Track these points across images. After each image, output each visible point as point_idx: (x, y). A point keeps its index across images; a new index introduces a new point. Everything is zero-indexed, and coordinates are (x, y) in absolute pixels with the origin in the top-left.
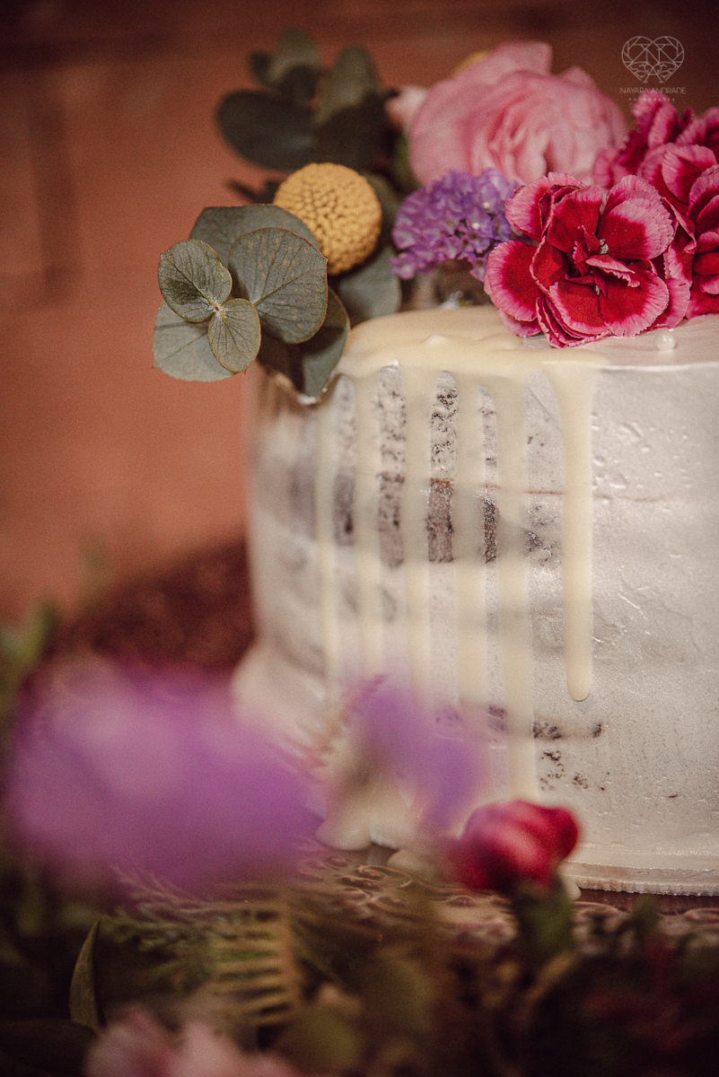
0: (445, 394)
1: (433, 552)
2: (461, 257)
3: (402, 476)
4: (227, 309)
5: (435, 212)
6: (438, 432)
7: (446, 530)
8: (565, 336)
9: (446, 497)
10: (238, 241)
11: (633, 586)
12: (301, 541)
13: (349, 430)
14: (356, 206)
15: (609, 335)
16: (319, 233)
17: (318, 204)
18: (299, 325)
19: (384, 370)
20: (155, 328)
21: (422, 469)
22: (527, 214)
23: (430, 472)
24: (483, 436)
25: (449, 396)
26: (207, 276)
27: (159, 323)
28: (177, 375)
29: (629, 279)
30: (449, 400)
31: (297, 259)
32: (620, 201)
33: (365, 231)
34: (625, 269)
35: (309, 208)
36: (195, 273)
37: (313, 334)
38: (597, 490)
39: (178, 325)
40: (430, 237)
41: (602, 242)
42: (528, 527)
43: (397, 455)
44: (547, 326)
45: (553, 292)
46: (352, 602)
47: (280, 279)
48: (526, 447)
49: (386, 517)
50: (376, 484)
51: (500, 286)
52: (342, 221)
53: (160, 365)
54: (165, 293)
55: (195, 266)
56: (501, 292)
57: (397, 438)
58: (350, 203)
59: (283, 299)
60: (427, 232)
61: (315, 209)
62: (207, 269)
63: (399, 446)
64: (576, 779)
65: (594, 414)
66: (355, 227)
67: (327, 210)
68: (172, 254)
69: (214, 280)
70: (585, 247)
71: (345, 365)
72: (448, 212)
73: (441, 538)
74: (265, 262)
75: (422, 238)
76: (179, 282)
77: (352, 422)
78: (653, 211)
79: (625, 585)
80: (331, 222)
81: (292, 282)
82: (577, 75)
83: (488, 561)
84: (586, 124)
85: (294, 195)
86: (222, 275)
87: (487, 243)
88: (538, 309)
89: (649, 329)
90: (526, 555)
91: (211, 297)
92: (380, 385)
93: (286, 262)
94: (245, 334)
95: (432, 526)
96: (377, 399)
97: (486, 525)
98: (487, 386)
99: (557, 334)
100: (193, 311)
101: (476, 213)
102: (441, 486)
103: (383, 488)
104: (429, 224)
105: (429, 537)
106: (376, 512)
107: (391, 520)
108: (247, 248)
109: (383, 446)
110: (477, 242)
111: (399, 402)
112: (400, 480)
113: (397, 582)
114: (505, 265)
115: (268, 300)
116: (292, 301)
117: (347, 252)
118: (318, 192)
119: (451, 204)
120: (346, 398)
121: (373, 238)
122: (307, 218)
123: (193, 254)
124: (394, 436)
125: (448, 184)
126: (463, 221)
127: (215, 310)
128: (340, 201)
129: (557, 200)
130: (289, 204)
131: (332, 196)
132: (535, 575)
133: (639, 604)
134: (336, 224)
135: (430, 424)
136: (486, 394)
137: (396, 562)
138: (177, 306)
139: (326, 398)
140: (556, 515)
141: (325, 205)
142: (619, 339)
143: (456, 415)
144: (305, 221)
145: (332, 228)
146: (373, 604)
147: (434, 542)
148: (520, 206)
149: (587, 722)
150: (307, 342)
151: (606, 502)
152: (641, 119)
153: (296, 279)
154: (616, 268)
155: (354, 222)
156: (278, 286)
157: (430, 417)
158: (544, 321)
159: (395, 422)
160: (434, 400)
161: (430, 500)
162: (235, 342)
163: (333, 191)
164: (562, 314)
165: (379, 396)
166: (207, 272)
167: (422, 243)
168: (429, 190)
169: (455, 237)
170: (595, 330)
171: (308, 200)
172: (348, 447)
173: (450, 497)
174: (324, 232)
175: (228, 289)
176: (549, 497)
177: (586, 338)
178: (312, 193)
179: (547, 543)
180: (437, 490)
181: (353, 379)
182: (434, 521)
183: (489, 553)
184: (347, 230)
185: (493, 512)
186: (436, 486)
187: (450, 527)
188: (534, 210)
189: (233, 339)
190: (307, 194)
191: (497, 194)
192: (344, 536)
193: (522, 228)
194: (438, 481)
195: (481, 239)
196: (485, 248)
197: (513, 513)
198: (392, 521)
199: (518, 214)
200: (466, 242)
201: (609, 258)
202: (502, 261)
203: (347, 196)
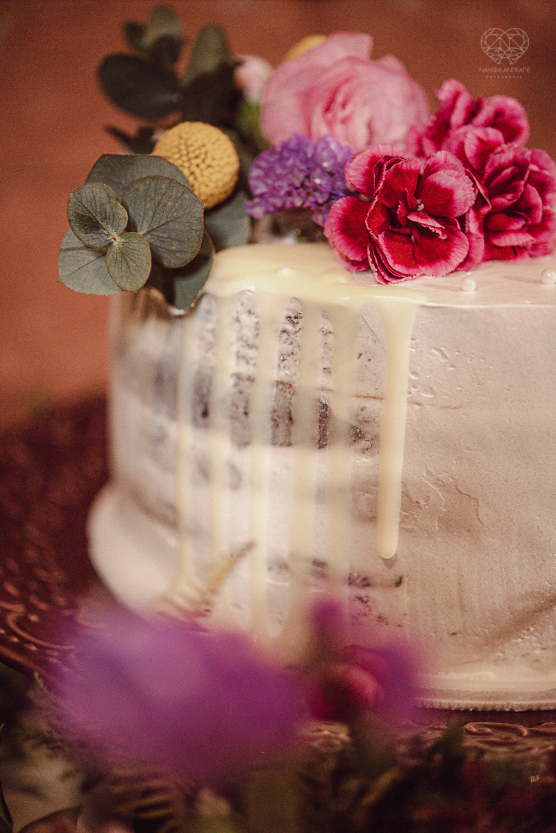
0: (293, 315)
1: (275, 438)
2: (305, 206)
3: (252, 377)
4: (123, 240)
5: (284, 167)
6: (285, 345)
7: (287, 421)
8: (388, 275)
9: (289, 396)
10: (132, 183)
11: (434, 473)
12: (162, 420)
13: (210, 337)
14: (222, 158)
15: (421, 275)
16: (191, 179)
17: (192, 155)
18: (178, 255)
19: (242, 293)
20: (61, 250)
21: (270, 372)
22: (362, 176)
23: (276, 375)
24: (322, 350)
25: (295, 317)
26: (108, 212)
27: (63, 247)
28: (77, 289)
29: (440, 233)
30: (295, 320)
31: (179, 202)
32: (435, 171)
33: (227, 179)
34: (438, 225)
35: (185, 158)
36: (98, 210)
37: (188, 262)
38: (411, 397)
39: (79, 249)
40: (281, 187)
41: (418, 201)
42: (354, 423)
43: (250, 361)
44: (376, 267)
45: (381, 239)
46: (204, 471)
47: (165, 216)
48: (357, 362)
49: (237, 407)
50: (231, 382)
51: (339, 232)
52: (210, 170)
53: (63, 281)
54: (73, 224)
55: (98, 203)
56: (339, 237)
57: (250, 346)
58: (217, 156)
59: (165, 233)
60: (278, 184)
61: (189, 160)
62: (108, 207)
63: (251, 353)
64: (379, 617)
65: (412, 339)
66: (220, 175)
67: (199, 161)
68: (79, 193)
69: (114, 216)
70: (406, 204)
71: (210, 286)
72: (296, 169)
73: (282, 427)
74: (153, 202)
75: (274, 188)
76: (84, 216)
77: (213, 331)
78: (461, 180)
79: (429, 472)
80: (201, 171)
81: (174, 220)
82: (391, 62)
83: (320, 447)
84: (398, 102)
85: (173, 147)
86: (120, 212)
87: (326, 196)
88: (369, 252)
89: (452, 272)
90: (351, 444)
91: (110, 229)
92: (239, 304)
93: (170, 204)
94: (137, 261)
95: (276, 418)
96: (235, 315)
97: (320, 421)
98: (327, 312)
99: (383, 273)
100: (94, 240)
101: (318, 171)
102: (284, 386)
103: (236, 385)
104: (279, 177)
105: (272, 426)
106: (229, 403)
107: (241, 410)
108: (138, 190)
109: (238, 352)
110: (317, 194)
111: (254, 319)
112: (251, 379)
113: (244, 459)
114: (342, 215)
115: (154, 233)
116: (173, 236)
117: (212, 195)
118: (192, 146)
119: (298, 163)
120: (208, 312)
121: (232, 184)
122: (182, 166)
123: (97, 193)
124: (248, 345)
125: (293, 145)
126: (308, 177)
127: (113, 240)
128: (209, 154)
129: (388, 168)
130: (168, 154)
131: (203, 150)
132: (358, 461)
133: (439, 486)
134: (206, 173)
135: (278, 338)
136: (327, 318)
137: (243, 443)
138: (82, 235)
139: (192, 311)
140: (377, 415)
141: (197, 157)
142: (428, 279)
143: (301, 333)
144: (181, 169)
145: (202, 175)
146: (221, 475)
147: (277, 431)
148: (356, 169)
149: (391, 575)
150: (182, 268)
151: (417, 407)
152: (445, 102)
153: (178, 218)
154: (431, 223)
155: (219, 172)
156: (163, 222)
157: (279, 332)
158: (374, 262)
159: (249, 333)
160: (284, 320)
161: (276, 397)
162: (129, 267)
163: (204, 146)
164: (388, 257)
165: (237, 312)
166: (108, 209)
167: (274, 191)
168: (278, 149)
169: (301, 190)
170: (411, 271)
171: (184, 152)
172: (208, 350)
173: (292, 396)
174: (195, 178)
175: (124, 224)
176: (373, 401)
177: (406, 278)
178: (187, 147)
179: (369, 437)
180: (282, 390)
181: (215, 298)
182: (277, 413)
183: (321, 442)
184: (214, 178)
185: (326, 410)
186: (280, 386)
187: (290, 419)
188: (367, 174)
189: (128, 264)
190: (183, 147)
191: (335, 157)
192: (200, 420)
193: (357, 187)
194: (282, 383)
195: (321, 192)
196: (325, 199)
197: (342, 412)
198: (242, 412)
199: (354, 175)
200: (309, 194)
201: (425, 215)
202: (341, 212)
203: (215, 150)
